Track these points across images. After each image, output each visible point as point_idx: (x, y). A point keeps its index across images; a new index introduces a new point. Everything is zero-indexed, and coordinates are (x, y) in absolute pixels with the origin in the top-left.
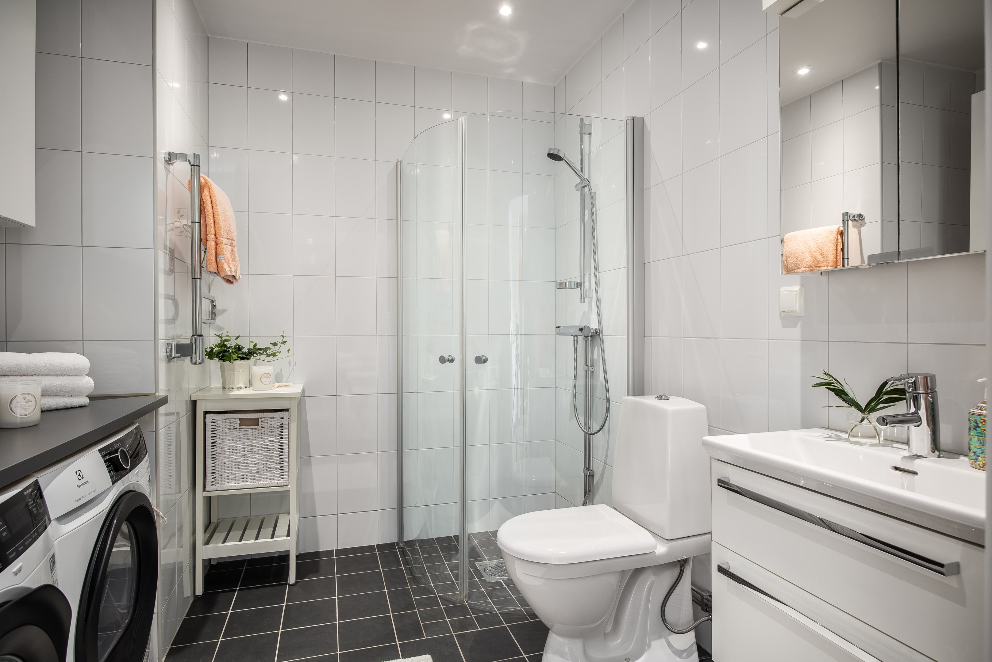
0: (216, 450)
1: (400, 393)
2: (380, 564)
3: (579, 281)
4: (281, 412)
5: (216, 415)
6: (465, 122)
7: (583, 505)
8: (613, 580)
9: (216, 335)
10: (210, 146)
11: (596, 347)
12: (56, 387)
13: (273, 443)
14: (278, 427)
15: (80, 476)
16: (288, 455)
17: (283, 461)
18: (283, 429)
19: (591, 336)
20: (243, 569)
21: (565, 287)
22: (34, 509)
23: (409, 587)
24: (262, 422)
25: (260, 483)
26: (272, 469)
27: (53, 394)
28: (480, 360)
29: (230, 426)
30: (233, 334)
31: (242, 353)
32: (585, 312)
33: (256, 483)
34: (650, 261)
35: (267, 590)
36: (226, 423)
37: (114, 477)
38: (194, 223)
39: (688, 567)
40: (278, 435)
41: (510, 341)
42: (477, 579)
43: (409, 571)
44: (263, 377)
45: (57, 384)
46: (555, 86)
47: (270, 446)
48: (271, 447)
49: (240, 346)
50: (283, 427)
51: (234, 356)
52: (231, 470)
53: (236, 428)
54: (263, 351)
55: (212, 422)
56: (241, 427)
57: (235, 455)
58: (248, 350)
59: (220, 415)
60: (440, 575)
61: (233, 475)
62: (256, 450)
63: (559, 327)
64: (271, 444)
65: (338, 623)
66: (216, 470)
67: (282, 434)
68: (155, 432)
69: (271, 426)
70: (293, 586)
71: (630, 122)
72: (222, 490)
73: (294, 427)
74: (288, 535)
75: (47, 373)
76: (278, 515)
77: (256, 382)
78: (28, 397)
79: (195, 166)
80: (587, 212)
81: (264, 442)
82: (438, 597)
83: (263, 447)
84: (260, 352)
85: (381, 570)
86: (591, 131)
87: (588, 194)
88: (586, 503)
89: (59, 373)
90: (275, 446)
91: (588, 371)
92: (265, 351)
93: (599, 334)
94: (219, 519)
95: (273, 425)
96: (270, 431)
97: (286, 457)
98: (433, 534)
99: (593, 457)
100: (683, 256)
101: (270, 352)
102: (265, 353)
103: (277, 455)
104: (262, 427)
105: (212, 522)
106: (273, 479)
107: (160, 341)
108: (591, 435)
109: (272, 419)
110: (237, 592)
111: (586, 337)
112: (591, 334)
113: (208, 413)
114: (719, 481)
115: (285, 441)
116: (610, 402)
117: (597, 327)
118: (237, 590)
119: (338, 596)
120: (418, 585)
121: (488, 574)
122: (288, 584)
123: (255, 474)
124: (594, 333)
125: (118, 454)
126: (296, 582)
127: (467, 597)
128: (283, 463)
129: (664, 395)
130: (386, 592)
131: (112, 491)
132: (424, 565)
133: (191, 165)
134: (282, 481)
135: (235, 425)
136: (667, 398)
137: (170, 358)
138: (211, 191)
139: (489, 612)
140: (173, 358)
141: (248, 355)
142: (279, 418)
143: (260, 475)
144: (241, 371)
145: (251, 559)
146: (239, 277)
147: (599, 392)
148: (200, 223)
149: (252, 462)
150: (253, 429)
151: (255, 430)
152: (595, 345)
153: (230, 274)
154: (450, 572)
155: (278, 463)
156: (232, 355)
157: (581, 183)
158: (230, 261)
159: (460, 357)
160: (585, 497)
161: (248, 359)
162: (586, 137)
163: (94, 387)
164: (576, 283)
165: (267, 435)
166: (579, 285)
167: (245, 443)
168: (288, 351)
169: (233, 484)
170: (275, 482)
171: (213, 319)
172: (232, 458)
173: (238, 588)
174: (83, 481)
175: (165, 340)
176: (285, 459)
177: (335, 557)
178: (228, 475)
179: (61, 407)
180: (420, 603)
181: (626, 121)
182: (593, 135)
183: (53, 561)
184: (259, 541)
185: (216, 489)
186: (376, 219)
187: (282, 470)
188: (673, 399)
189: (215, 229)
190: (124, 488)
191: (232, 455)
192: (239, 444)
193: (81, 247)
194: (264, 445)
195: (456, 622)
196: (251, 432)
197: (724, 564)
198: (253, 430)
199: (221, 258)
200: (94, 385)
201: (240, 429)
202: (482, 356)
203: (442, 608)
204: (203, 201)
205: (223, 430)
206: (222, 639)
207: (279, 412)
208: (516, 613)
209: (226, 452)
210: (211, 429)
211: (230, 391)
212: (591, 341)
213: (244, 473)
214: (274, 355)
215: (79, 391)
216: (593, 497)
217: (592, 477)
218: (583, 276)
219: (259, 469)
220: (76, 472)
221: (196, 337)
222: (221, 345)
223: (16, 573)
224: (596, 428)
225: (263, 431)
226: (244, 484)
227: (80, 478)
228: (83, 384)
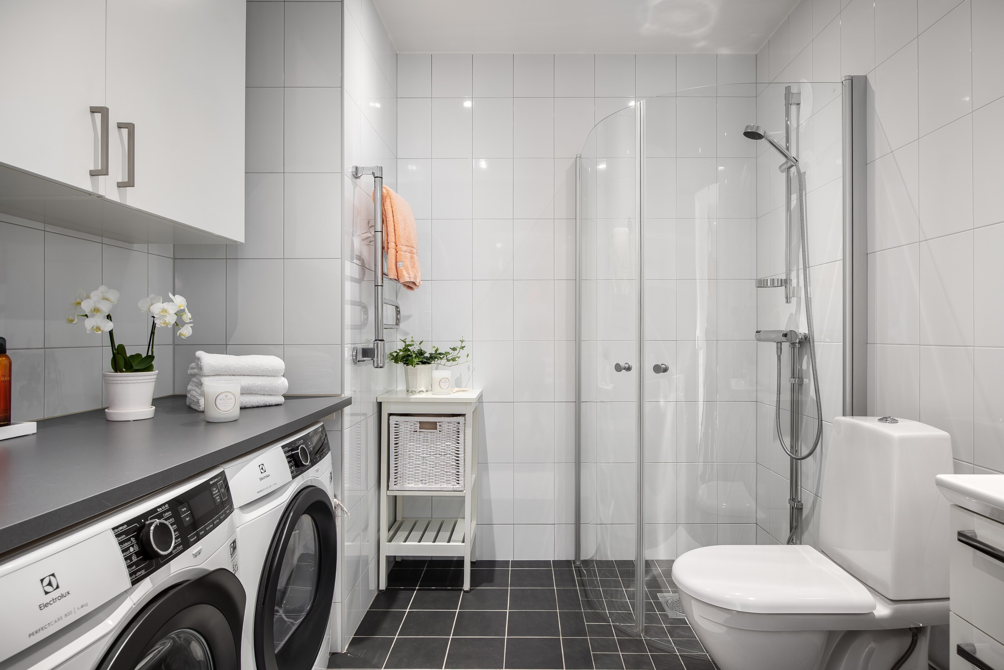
0: (398, 451)
1: (578, 402)
2: (554, 582)
3: (784, 277)
4: (457, 417)
5: (398, 417)
6: (643, 106)
7: (788, 543)
8: (818, 641)
9: (400, 339)
10: (398, 158)
11: (806, 355)
12: (257, 386)
13: (450, 448)
14: (455, 432)
15: (263, 470)
16: (463, 460)
17: (459, 467)
18: (459, 434)
19: (800, 343)
20: (424, 569)
21: (766, 285)
22: (217, 498)
23: (583, 611)
24: (440, 426)
25: (437, 486)
26: (449, 474)
27: (255, 393)
28: (659, 369)
29: (411, 428)
30: (417, 339)
31: (424, 357)
32: (791, 314)
33: (433, 486)
34: (875, 251)
35: (443, 593)
36: (407, 426)
37: (295, 472)
38: (377, 232)
39: (924, 638)
40: (454, 440)
41: (697, 348)
42: (658, 613)
43: (584, 594)
44: (442, 381)
45: (258, 384)
46: (756, 54)
47: (447, 450)
48: (448, 452)
49: (422, 350)
50: (459, 432)
51: (416, 360)
52: (412, 471)
53: (416, 431)
54: (443, 356)
55: (395, 424)
56: (421, 430)
57: (415, 457)
58: (429, 355)
59: (402, 417)
60: (616, 602)
61: (414, 477)
62: (434, 453)
63: (759, 332)
64: (448, 449)
65: (507, 638)
66: (398, 470)
67: (458, 439)
68: (341, 431)
69: (448, 430)
70: (468, 593)
71: (848, 83)
72: (403, 491)
73: (469, 431)
74: (463, 542)
75: (251, 374)
76: (457, 519)
77: (436, 387)
78: (229, 395)
79: (378, 178)
80: (794, 197)
81: (442, 447)
82: (612, 626)
83: (441, 451)
84: (440, 356)
85: (555, 588)
86: (800, 100)
87: (795, 174)
88: (793, 540)
89: (260, 374)
90: (451, 450)
91: (795, 384)
92: (445, 356)
93: (809, 341)
94: (403, 518)
95: (449, 430)
96: (447, 435)
97: (461, 462)
98: (611, 556)
99: (801, 487)
100: (920, 242)
101: (450, 357)
102: (445, 358)
103: (453, 460)
104: (440, 431)
105: (397, 520)
106: (450, 483)
107: (345, 345)
108: (799, 461)
109: (449, 423)
110: (416, 592)
111: (793, 344)
112: (798, 340)
113: (391, 415)
114: (960, 534)
115: (461, 446)
116: (823, 421)
117: (807, 332)
118: (416, 590)
119: (509, 610)
120: (592, 609)
121: (671, 608)
122: (463, 589)
123: (433, 477)
124: (802, 338)
125: (298, 451)
126: (470, 589)
127: (644, 631)
128: (458, 468)
129: (890, 417)
130: (558, 612)
131: (292, 485)
132: (601, 589)
133: (375, 177)
134: (458, 486)
135: (416, 428)
136: (895, 421)
137: (356, 361)
138: (392, 200)
139: (668, 652)
140: (358, 361)
141: (429, 360)
142: (455, 423)
143: (437, 479)
144: (423, 375)
145: (432, 560)
146: (420, 283)
147: (809, 410)
148: (382, 232)
149: (430, 465)
150: (431, 432)
151: (433, 434)
152: (804, 353)
153: (409, 281)
154: (628, 601)
155: (455, 468)
156: (414, 359)
157: (786, 163)
158: (409, 267)
159: (638, 365)
160: (790, 532)
161: (429, 363)
162: (793, 108)
163: (288, 387)
164: (780, 281)
165: (444, 439)
166: (783, 282)
167: (424, 446)
168: (468, 356)
169: (413, 486)
170: (451, 486)
171: (397, 325)
172: (412, 460)
173: (417, 588)
174: (265, 474)
175: (351, 344)
176: (460, 464)
177: (510, 569)
178: (408, 476)
179: (261, 405)
180: (593, 631)
181: (842, 82)
182: (802, 105)
183: (234, 546)
184: (436, 543)
185: (398, 489)
186: (554, 219)
187: (458, 475)
188: (902, 422)
189: (395, 237)
190: (303, 483)
191: (413, 457)
192: (419, 447)
193: (283, 259)
194: (442, 449)
195: (630, 658)
196: (430, 435)
197: (967, 645)
198: (431, 434)
199: (400, 265)
200: (288, 385)
201: (419, 432)
202: (662, 364)
203: (616, 639)
204: (385, 211)
205: (404, 431)
206: (398, 636)
207: (456, 417)
208: (700, 658)
209: (407, 454)
210: (395, 430)
211: (413, 394)
212: (799, 348)
213: (423, 476)
214: (454, 360)
215: (276, 390)
216: (802, 534)
217: (800, 509)
218: (789, 271)
219: (436, 472)
220: (259, 466)
221: (378, 341)
222: (404, 350)
223: (195, 556)
224: (805, 452)
225: (441, 435)
226: (423, 486)
227: (262, 471)
228: (279, 385)
